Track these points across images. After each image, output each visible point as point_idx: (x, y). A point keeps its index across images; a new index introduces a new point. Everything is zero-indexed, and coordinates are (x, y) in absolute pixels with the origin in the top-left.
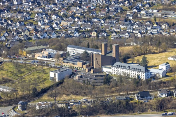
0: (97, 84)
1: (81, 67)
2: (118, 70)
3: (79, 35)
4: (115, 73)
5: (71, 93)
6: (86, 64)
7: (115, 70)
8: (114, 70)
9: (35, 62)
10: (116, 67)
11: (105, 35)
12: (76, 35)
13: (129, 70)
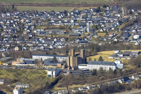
1: (61, 67)
7: (90, 66)
9: (21, 67)
12: (3, 50)
13: (102, 65)
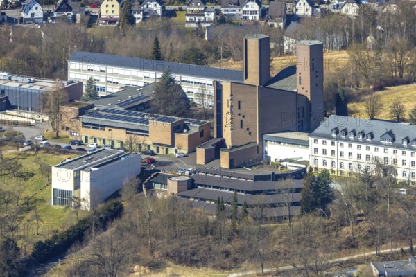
0: (275, 212)
1: (169, 143)
2: (340, 149)
3: (46, 16)
4: (324, 163)
5: (167, 255)
6: (188, 129)
7: (324, 151)
8: (320, 152)
10: (330, 137)
11: (159, 12)
12: (33, 15)
13: (390, 150)
